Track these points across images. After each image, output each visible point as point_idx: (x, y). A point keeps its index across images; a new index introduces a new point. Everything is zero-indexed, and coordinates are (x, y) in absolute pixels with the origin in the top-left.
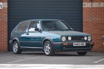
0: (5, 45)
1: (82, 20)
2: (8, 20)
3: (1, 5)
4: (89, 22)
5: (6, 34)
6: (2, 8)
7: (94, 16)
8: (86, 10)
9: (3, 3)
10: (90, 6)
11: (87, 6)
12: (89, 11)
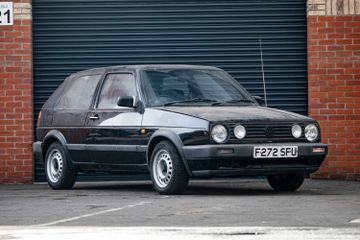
0: (24, 157)
1: (306, 62)
2: (34, 66)
3: (8, 12)
4: (330, 72)
5: (26, 116)
6: (11, 23)
7: (348, 48)
8: (320, 25)
9: (17, 5)
10: (335, 13)
11: (322, 13)
12: (329, 30)
